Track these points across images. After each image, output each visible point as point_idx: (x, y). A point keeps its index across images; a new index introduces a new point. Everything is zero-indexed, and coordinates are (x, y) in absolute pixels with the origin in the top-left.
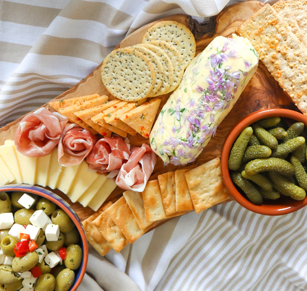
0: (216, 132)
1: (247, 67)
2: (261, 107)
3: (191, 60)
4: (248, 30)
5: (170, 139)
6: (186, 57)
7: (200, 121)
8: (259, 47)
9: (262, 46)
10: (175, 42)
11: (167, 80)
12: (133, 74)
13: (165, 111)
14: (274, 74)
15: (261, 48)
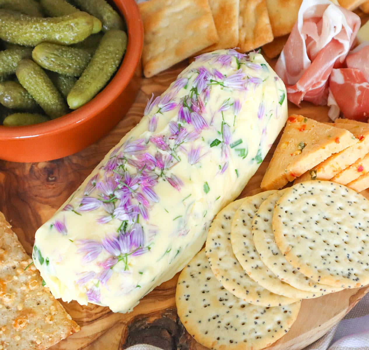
0: (146, 104)
1: (61, 220)
2: (45, 168)
3: (189, 266)
4: (50, 324)
5: (246, 89)
6: (200, 273)
7: (180, 117)
8: (30, 286)
9: (22, 286)
10: (224, 304)
11: (247, 218)
12: (321, 233)
13: (253, 159)
14: (4, 225)
15: (26, 284)
